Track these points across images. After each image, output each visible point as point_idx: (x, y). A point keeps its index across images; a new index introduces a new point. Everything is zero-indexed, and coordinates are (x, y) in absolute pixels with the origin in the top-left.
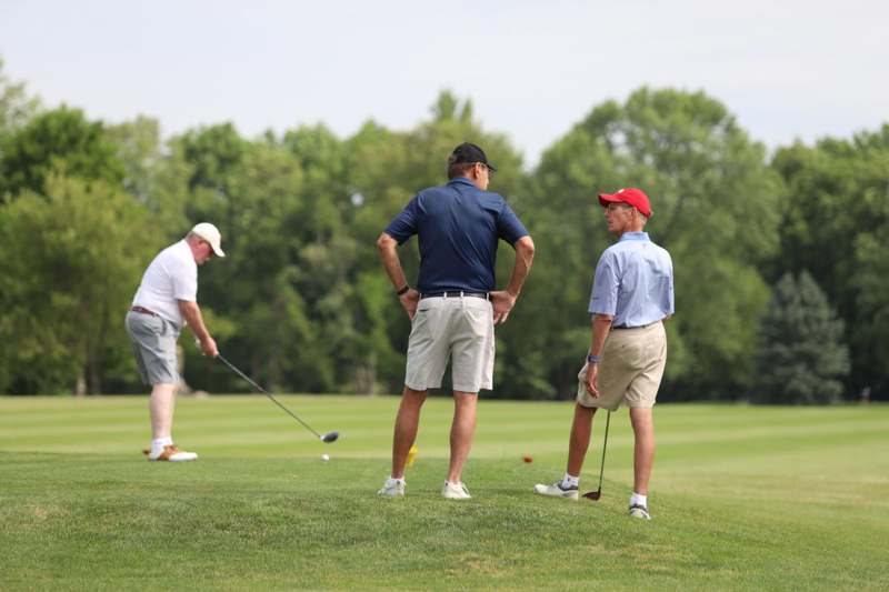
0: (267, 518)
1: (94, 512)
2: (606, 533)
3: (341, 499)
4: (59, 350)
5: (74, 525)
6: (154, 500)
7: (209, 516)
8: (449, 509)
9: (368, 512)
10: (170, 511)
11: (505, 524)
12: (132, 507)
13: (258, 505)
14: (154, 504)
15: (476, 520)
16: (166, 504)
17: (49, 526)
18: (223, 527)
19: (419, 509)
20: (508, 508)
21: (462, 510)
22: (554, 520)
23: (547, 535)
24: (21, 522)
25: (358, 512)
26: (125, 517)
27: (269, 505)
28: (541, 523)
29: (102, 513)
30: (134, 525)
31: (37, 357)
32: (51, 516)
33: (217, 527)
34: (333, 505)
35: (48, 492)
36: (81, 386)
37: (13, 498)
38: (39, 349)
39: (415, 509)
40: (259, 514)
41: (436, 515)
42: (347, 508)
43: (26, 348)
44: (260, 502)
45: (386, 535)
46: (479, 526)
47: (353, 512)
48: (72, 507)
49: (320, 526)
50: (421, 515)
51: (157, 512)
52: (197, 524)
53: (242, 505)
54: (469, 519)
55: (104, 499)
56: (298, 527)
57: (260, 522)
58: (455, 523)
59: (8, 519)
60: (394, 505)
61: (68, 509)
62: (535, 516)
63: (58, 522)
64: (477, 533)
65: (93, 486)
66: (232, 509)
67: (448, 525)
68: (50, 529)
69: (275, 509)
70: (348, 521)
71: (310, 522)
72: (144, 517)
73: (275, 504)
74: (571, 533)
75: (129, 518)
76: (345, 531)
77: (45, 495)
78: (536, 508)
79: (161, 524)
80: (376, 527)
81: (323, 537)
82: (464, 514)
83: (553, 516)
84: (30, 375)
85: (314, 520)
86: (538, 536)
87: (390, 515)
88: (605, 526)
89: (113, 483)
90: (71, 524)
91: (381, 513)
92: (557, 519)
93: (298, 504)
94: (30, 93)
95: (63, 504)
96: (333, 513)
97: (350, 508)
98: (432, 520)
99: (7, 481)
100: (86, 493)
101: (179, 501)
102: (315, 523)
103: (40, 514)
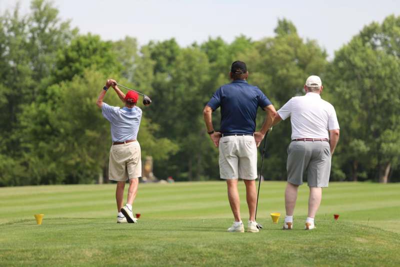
0: (205, 254)
1: (116, 252)
2: (384, 261)
3: (243, 244)
4: (89, 160)
5: (106, 260)
6: (146, 245)
7: (176, 254)
8: (300, 248)
9: (258, 251)
10: (155, 251)
11: (330, 256)
12: (135, 249)
13: (200, 248)
14: (146, 248)
15: (315, 254)
16: (152, 248)
17: (93, 261)
18: (183, 260)
19: (284, 248)
20: (332, 248)
21: (307, 249)
22: (356, 254)
23: (353, 262)
24: (79, 259)
25: (252, 251)
26: (132, 255)
27: (206, 247)
28: (349, 256)
29: (120, 253)
30: (137, 260)
31: (77, 164)
32: (94, 255)
33: (180, 259)
34: (239, 247)
35: (92, 242)
36: (101, 179)
37: (74, 246)
38: (78, 160)
39: (282, 249)
40: (201, 253)
41: (293, 252)
42: (246, 248)
43: (72, 159)
44: (202, 246)
45: (267, 263)
46: (316, 257)
47: (250, 251)
48: (105, 250)
49: (233, 258)
50: (286, 252)
51: (148, 252)
52: (169, 258)
53: (192, 247)
54: (311, 254)
55: (120, 245)
56: (221, 259)
57: (201, 256)
58: (304, 256)
59: (72, 257)
60: (271, 247)
61: (102, 251)
62: (346, 251)
63: (98, 259)
64: (315, 261)
65: (115, 238)
66: (187, 250)
67: (300, 257)
68: (94, 262)
69: (209, 250)
70: (247, 256)
71: (228, 257)
72: (142, 255)
73: (209, 247)
74: (365, 260)
75: (134, 255)
76: (246, 261)
77: (90, 244)
78: (346, 247)
79: (150, 259)
80: (263, 258)
81: (235, 264)
82: (308, 251)
83: (355, 252)
84: (75, 173)
85: (230, 255)
86: (348, 262)
87: (269, 252)
88: (384, 257)
89: (124, 236)
90: (104, 259)
91: (264, 251)
92: (358, 253)
93: (221, 247)
94: (72, 27)
95: (100, 249)
96: (239, 251)
97: (248, 249)
98: (291, 254)
99: (70, 236)
100: (111, 242)
101: (159, 245)
102: (231, 257)
103: (89, 254)
